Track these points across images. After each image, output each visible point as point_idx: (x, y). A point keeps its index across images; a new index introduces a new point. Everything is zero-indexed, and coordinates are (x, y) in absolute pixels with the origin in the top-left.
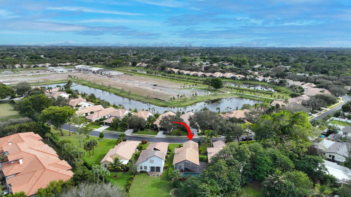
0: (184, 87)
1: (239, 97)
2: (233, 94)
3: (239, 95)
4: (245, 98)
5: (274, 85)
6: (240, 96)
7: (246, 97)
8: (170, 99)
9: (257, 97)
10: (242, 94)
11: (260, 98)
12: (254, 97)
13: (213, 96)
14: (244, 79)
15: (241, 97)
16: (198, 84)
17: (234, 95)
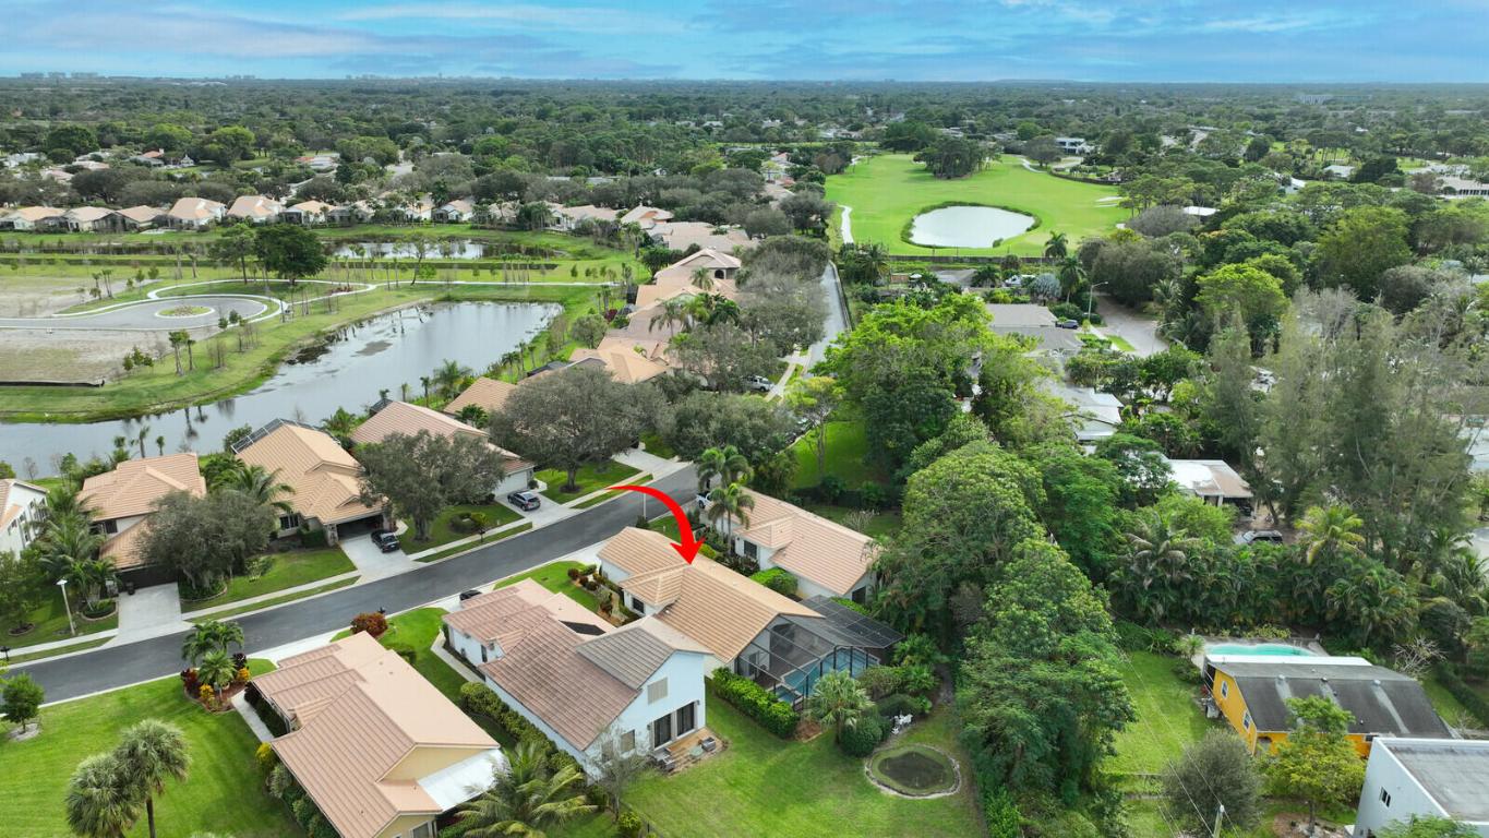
0: (95, 292)
1: (437, 298)
2: (397, 287)
3: (432, 293)
4: (471, 300)
5: (502, 233)
6: (442, 295)
7: (468, 294)
8: (122, 370)
9: (517, 288)
10: (441, 286)
11: (532, 287)
12: (505, 287)
13: (322, 313)
14: (349, 218)
15: (448, 299)
16: (162, 271)
17: (406, 294)
